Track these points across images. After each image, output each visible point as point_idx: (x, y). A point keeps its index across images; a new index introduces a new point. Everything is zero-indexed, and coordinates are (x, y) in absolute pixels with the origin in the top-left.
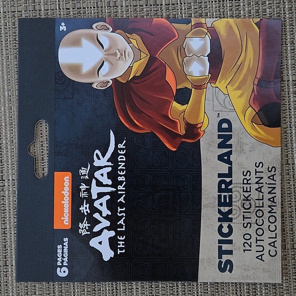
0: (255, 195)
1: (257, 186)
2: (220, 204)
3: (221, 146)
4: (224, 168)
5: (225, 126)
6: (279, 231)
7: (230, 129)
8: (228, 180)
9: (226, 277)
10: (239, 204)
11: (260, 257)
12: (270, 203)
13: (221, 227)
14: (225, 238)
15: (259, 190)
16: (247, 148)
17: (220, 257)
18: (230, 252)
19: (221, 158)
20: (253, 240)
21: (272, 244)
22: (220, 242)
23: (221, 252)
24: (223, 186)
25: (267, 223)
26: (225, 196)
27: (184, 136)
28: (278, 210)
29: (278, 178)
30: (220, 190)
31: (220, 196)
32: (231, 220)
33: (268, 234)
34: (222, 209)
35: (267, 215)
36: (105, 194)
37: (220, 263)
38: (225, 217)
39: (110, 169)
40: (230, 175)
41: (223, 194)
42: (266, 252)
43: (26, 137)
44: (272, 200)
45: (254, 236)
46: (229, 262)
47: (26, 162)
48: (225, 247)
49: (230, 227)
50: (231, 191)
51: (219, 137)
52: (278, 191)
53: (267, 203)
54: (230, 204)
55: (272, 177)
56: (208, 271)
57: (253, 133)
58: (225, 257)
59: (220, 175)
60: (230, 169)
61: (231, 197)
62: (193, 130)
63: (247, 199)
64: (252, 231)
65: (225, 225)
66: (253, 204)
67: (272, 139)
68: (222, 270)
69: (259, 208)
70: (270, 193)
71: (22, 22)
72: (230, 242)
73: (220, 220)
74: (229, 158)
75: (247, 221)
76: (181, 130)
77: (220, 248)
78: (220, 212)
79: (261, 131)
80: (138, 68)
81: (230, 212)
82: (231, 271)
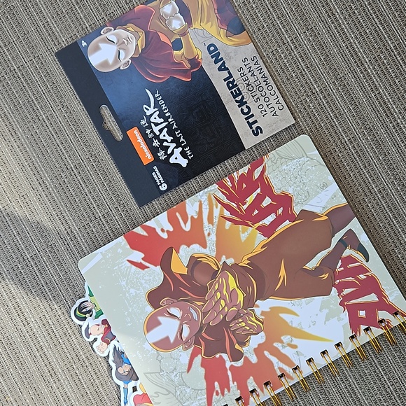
0: (252, 80)
1: (250, 74)
2: (235, 97)
3: (216, 62)
4: (226, 74)
5: (212, 48)
6: (278, 93)
7: (216, 49)
8: (231, 80)
9: (261, 137)
10: (246, 90)
11: (275, 115)
12: (263, 79)
13: (242, 110)
14: (248, 115)
15: (253, 75)
16: (232, 55)
17: (251, 128)
18: (256, 122)
19: (220, 69)
20: (265, 107)
21: (278, 102)
22: (247, 119)
23: (250, 125)
24: (231, 85)
25: (268, 92)
26: (235, 91)
27: (192, 68)
28: (270, 80)
29: (260, 62)
30: (230, 88)
31: (232, 92)
32: (246, 103)
33: (272, 98)
34: (237, 99)
35: (265, 87)
36: (163, 129)
37: (253, 131)
38: (242, 103)
39: (158, 112)
40: (231, 76)
41: (233, 90)
42: (276, 109)
43: (98, 121)
44: (264, 76)
45: (265, 104)
46: (258, 128)
47: (106, 136)
48: (251, 120)
49: (247, 107)
50: (236, 85)
51: (212, 57)
52: (264, 69)
53: (261, 80)
54: (240, 94)
55: (256, 63)
56: (248, 140)
57: (231, 43)
58: (254, 127)
59: (225, 80)
60: (229, 72)
61: (238, 89)
62: (195, 62)
63: (248, 85)
64: (261, 102)
65: (244, 107)
66: (254, 85)
67: (244, 40)
68: (256, 135)
69: (259, 86)
70: (260, 73)
71: (57, 54)
72: (253, 115)
73: (239, 106)
74: (225, 66)
75: (255, 98)
76: (188, 66)
77: (248, 122)
78: (236, 101)
79: (235, 39)
80: (141, 43)
81: (243, 98)
82: (262, 132)
